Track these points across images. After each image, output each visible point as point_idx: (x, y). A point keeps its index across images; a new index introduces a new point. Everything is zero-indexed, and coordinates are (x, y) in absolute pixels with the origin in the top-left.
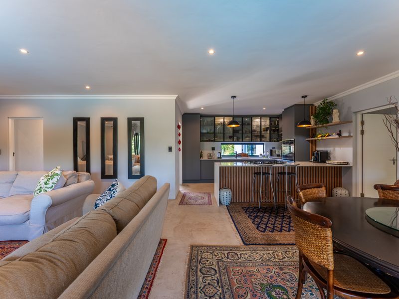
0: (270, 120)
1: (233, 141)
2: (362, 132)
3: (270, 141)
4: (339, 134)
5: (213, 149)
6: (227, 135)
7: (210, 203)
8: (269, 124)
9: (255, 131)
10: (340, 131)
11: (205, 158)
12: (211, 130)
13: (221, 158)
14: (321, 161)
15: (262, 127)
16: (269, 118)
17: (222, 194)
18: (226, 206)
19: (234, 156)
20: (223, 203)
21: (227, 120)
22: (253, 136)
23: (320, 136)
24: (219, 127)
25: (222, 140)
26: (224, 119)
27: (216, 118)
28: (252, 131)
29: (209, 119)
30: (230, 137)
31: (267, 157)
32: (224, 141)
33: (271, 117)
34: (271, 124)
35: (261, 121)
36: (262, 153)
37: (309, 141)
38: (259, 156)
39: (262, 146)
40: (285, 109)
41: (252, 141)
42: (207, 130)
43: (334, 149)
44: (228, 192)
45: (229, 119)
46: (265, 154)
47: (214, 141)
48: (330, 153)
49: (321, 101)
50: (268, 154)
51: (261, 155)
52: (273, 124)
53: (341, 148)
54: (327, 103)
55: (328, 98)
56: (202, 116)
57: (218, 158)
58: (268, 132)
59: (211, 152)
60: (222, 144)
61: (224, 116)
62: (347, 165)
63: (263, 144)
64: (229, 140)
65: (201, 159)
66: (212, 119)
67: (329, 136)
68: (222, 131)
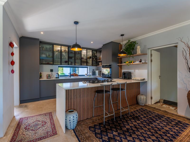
0: (92, 52)
1: (68, 65)
2: (151, 61)
3: (92, 66)
4: (141, 61)
5: (52, 71)
6: (63, 60)
7: (54, 133)
8: (91, 54)
9: (83, 58)
10: (141, 60)
11: (44, 78)
12: (49, 55)
13: (58, 78)
14: (128, 78)
15: (88, 56)
16: (91, 51)
17: (68, 119)
18: (73, 131)
19: (68, 76)
20: (69, 128)
21: (63, 48)
22: (82, 62)
23: (128, 62)
24: (56, 53)
25: (60, 64)
26: (61, 48)
27: (54, 46)
28: (82, 58)
29: (48, 47)
30: (66, 62)
31: (90, 76)
32: (61, 65)
33: (93, 50)
34: (92, 55)
35: (87, 52)
36: (87, 73)
37: (119, 65)
38: (85, 75)
39: (86, 68)
40: (104, 45)
41: (81, 65)
42: (46, 55)
43: (135, 71)
44: (75, 116)
45: (65, 48)
46: (88, 74)
47: (53, 64)
48: (132, 73)
49: (127, 41)
50: (91, 74)
51: (86, 74)
52: (94, 55)
53: (139, 70)
54: (131, 42)
55: (131, 40)
56: (41, 42)
57: (56, 78)
58: (91, 59)
59: (50, 73)
60: (59, 67)
61: (61, 45)
62: (144, 80)
63: (87, 67)
64: (65, 64)
65: (41, 80)
66: (51, 46)
67: (134, 62)
68: (60, 57)
